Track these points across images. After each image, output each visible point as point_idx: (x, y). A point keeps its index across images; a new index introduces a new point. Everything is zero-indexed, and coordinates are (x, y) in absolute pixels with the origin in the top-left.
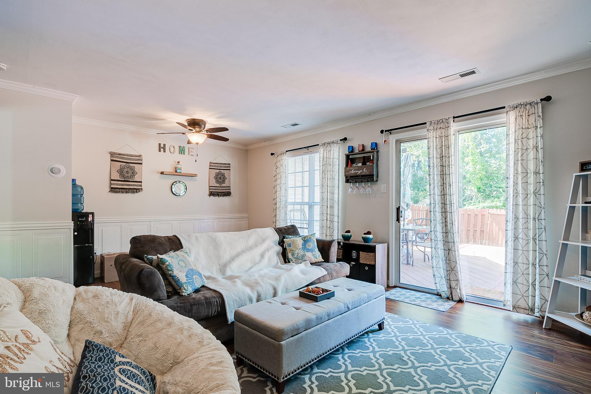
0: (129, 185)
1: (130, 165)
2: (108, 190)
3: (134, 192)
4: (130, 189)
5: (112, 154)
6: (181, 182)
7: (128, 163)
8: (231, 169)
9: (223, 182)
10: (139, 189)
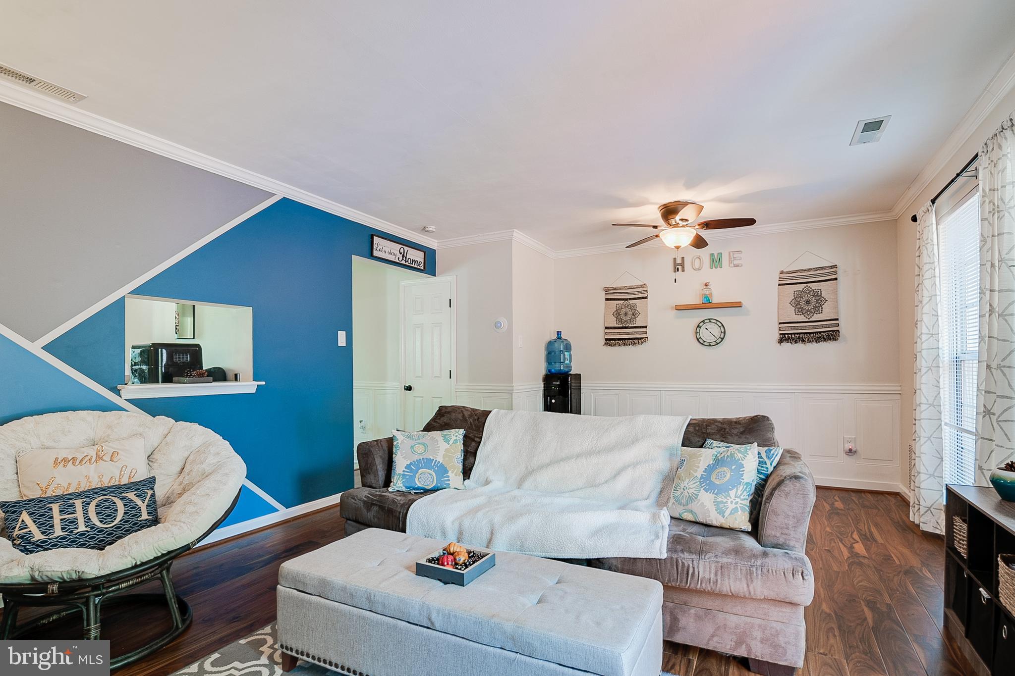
0: (628, 333)
1: (629, 303)
3: (635, 343)
4: (629, 339)
5: (607, 290)
6: (712, 321)
7: (627, 300)
8: (840, 276)
10: (641, 338)
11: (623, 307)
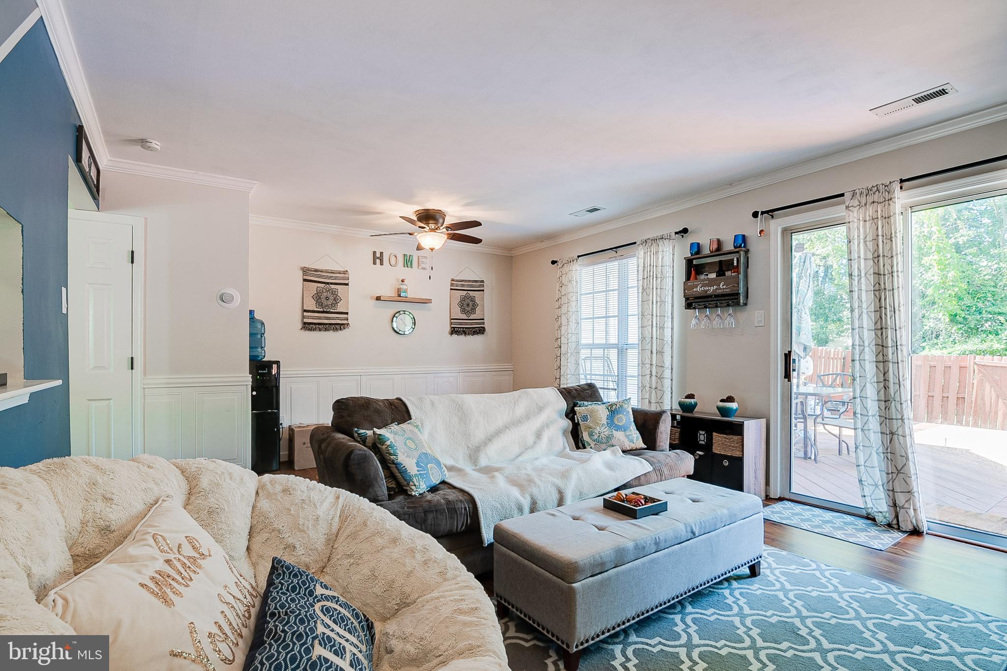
0: (329, 318)
1: (330, 287)
2: (300, 326)
3: (337, 329)
4: (330, 324)
5: (305, 271)
6: (406, 313)
7: (328, 283)
8: (485, 288)
9: (473, 310)
10: (344, 324)
11: (324, 291)
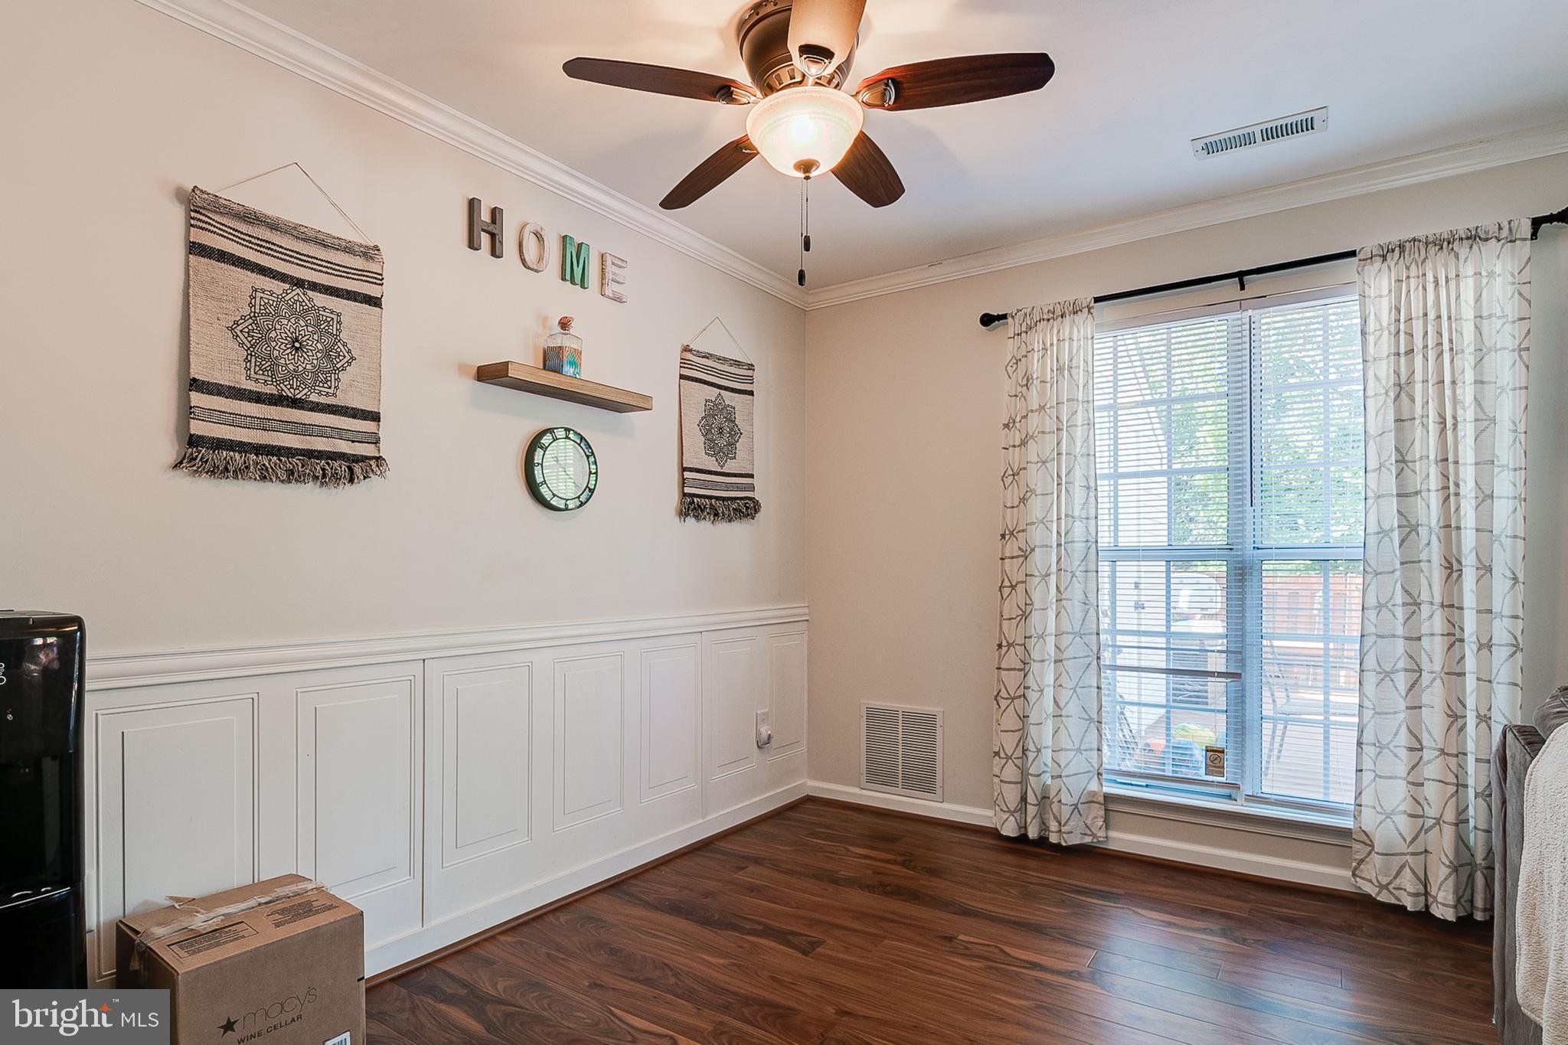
0: (304, 430)
1: (310, 300)
2: (168, 450)
3: (336, 478)
4: (310, 454)
5: (198, 207)
6: (571, 435)
7: (299, 283)
10: (364, 460)
11: (285, 311)
